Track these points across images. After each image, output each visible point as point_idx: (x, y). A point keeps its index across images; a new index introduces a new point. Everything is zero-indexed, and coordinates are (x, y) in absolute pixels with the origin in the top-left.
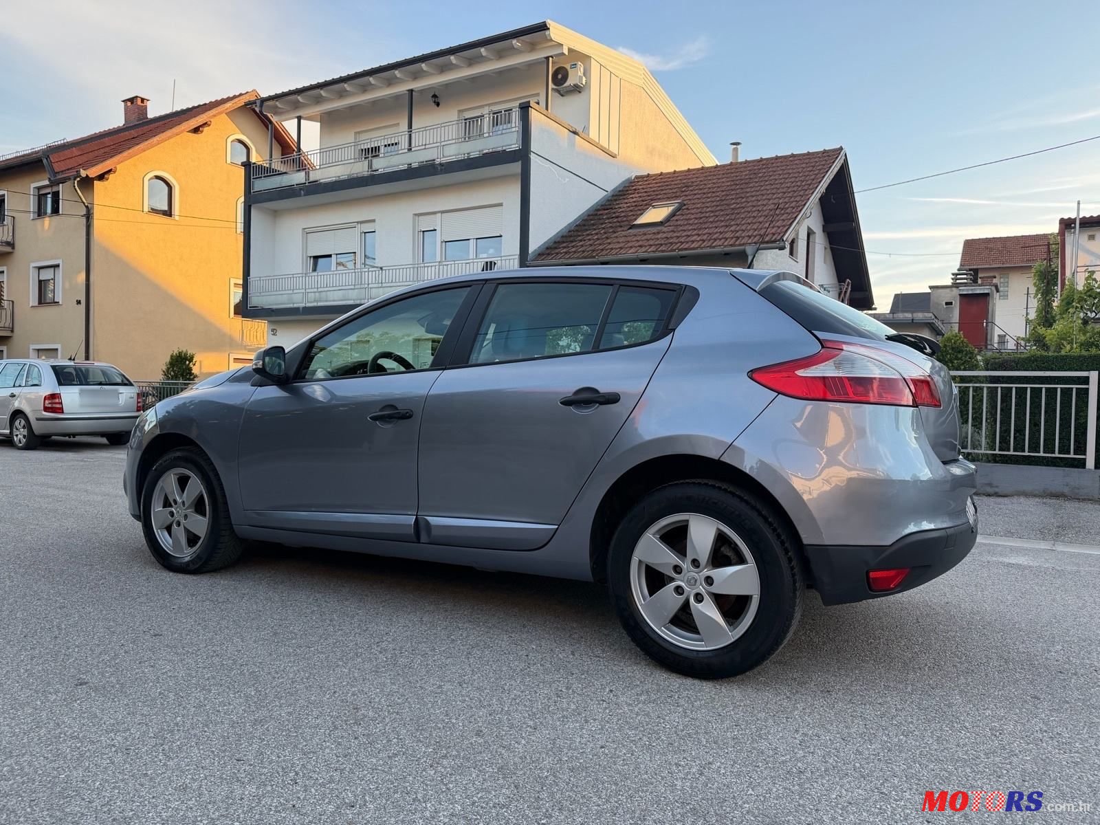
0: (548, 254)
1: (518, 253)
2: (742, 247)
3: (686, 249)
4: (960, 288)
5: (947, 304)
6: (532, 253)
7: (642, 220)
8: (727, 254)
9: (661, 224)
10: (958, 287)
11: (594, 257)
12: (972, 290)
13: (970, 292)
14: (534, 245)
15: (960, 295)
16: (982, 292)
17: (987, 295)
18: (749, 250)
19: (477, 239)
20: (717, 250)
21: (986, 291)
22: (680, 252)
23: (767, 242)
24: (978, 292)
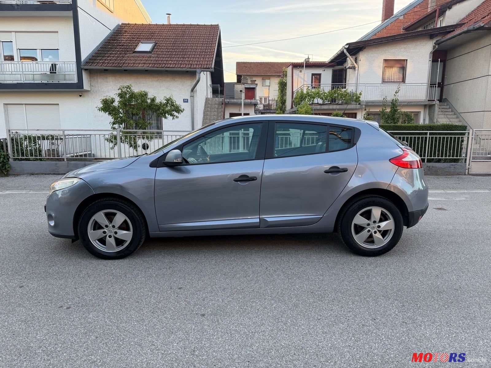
0: (93, 63)
1: (76, 61)
2: (195, 69)
3: (168, 67)
4: (245, 85)
5: (241, 91)
6: (83, 61)
7: (138, 49)
8: (187, 72)
9: (149, 52)
10: (244, 84)
11: (121, 67)
12: (249, 86)
13: (249, 87)
14: (84, 56)
15: (245, 88)
16: (253, 87)
17: (255, 88)
18: (198, 70)
19: (41, 49)
20: (184, 69)
21: (254, 87)
22: (166, 69)
23: (206, 68)
24: (251, 87)
